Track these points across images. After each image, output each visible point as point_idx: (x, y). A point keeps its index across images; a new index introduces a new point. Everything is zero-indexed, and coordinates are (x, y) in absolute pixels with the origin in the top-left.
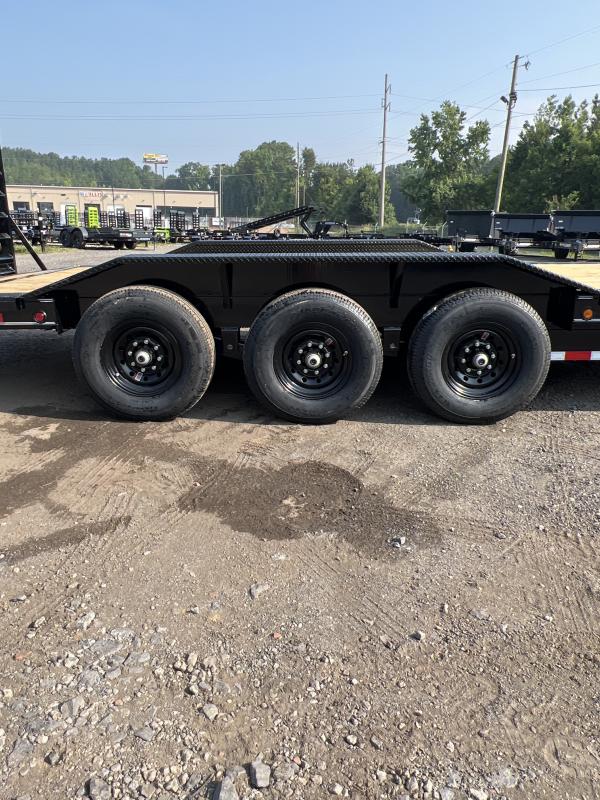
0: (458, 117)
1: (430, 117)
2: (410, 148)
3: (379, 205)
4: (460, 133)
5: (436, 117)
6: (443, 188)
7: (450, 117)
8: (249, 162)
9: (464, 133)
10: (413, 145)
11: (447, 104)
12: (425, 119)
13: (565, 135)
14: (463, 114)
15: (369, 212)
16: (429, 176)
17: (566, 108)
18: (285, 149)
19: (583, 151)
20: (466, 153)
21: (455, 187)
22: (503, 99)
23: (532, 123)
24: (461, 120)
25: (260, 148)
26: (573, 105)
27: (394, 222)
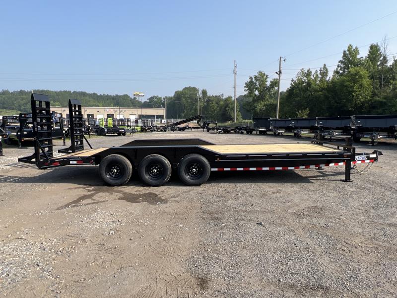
0: (265, 77)
1: (253, 77)
2: (245, 90)
3: (234, 113)
4: (267, 83)
5: (256, 77)
6: (260, 106)
7: (262, 77)
8: (179, 96)
9: (268, 84)
10: (247, 89)
11: (260, 72)
12: (251, 78)
13: (309, 84)
14: (267, 76)
15: (230, 116)
16: (254, 101)
17: (308, 74)
18: (195, 90)
19: (316, 91)
20: (269, 91)
21: (265, 105)
22: (276, 73)
23: (295, 79)
24: (266, 78)
25: (184, 89)
26: (311, 72)
27: (241, 120)
